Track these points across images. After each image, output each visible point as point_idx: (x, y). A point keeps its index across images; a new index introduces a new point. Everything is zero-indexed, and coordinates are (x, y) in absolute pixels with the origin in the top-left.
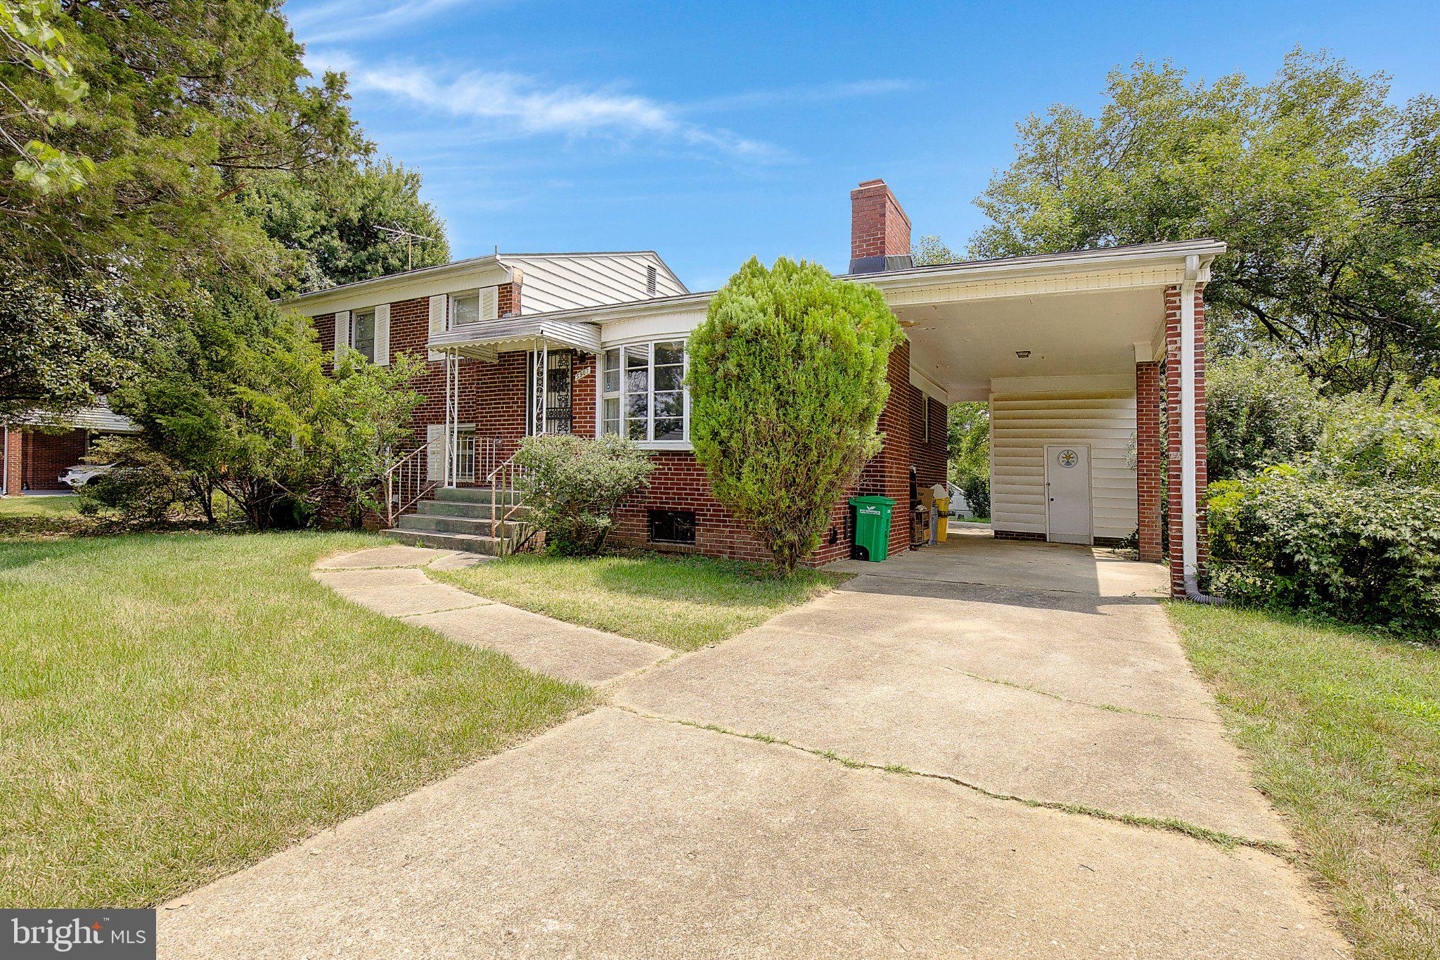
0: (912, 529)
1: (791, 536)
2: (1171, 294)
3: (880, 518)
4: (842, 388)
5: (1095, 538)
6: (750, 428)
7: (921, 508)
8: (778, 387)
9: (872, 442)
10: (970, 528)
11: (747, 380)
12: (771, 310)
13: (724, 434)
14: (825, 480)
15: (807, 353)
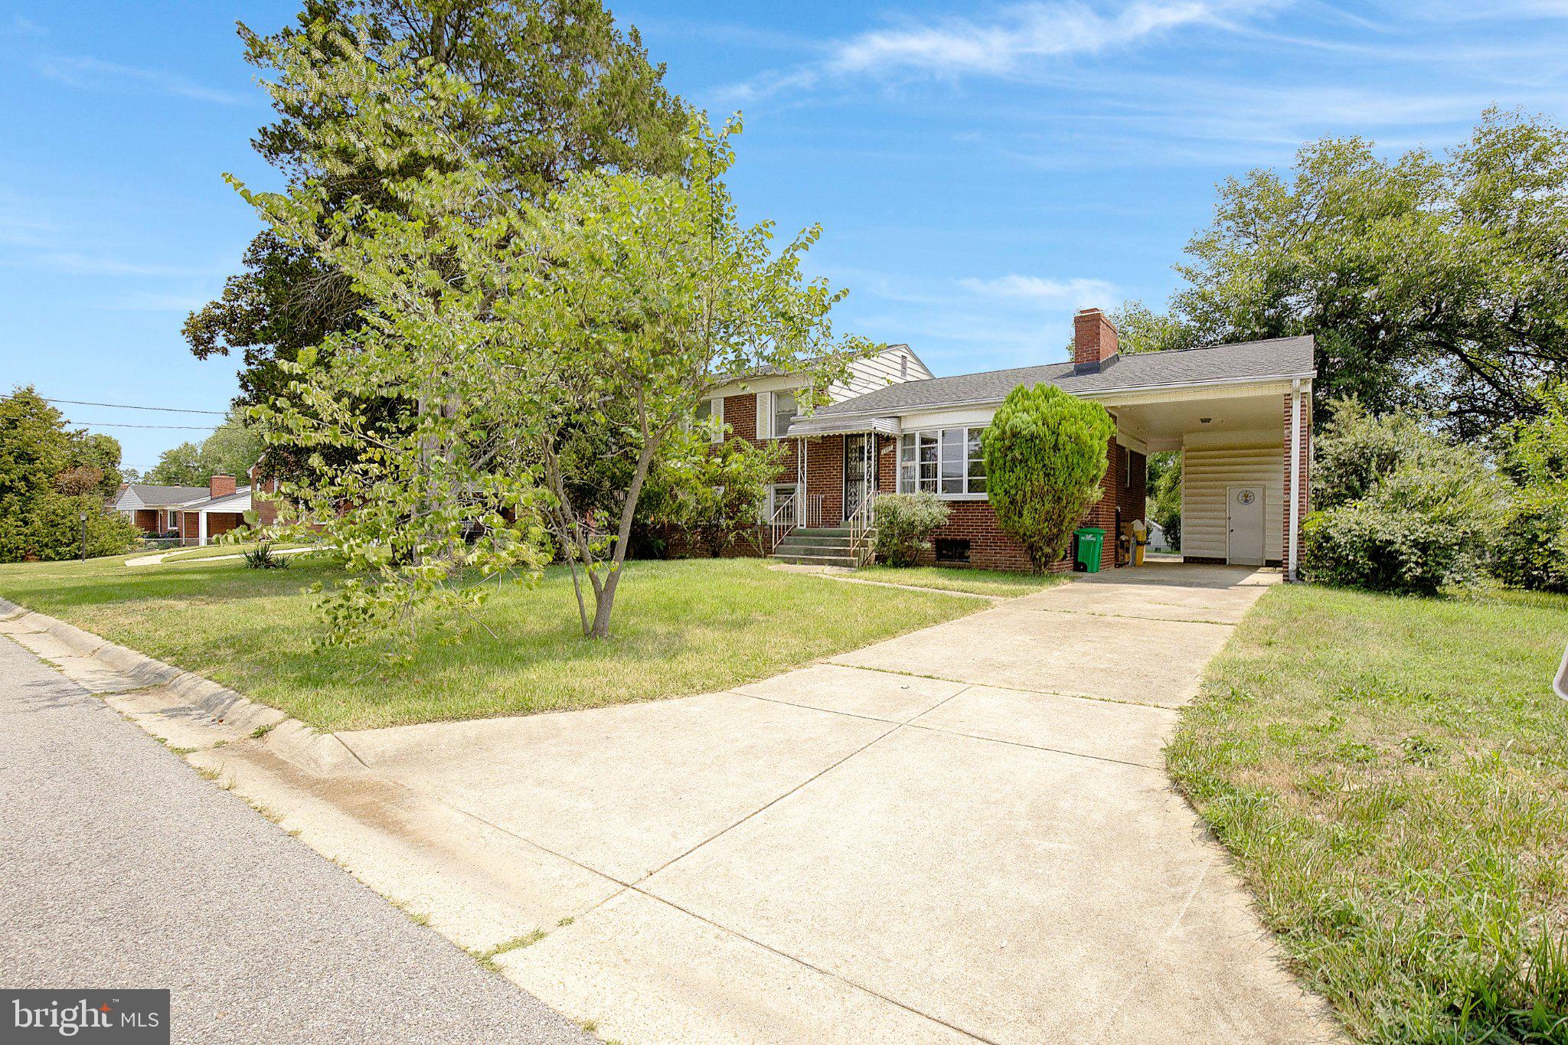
0: (1117, 553)
1: (1048, 550)
2: (1288, 397)
3: (1095, 543)
4: (1081, 465)
5: (1267, 561)
6: (1028, 489)
7: (1123, 538)
8: (1044, 466)
9: (1096, 494)
10: (1165, 557)
11: (1026, 462)
12: (1040, 423)
13: (1013, 492)
14: (1069, 516)
15: (1061, 447)
